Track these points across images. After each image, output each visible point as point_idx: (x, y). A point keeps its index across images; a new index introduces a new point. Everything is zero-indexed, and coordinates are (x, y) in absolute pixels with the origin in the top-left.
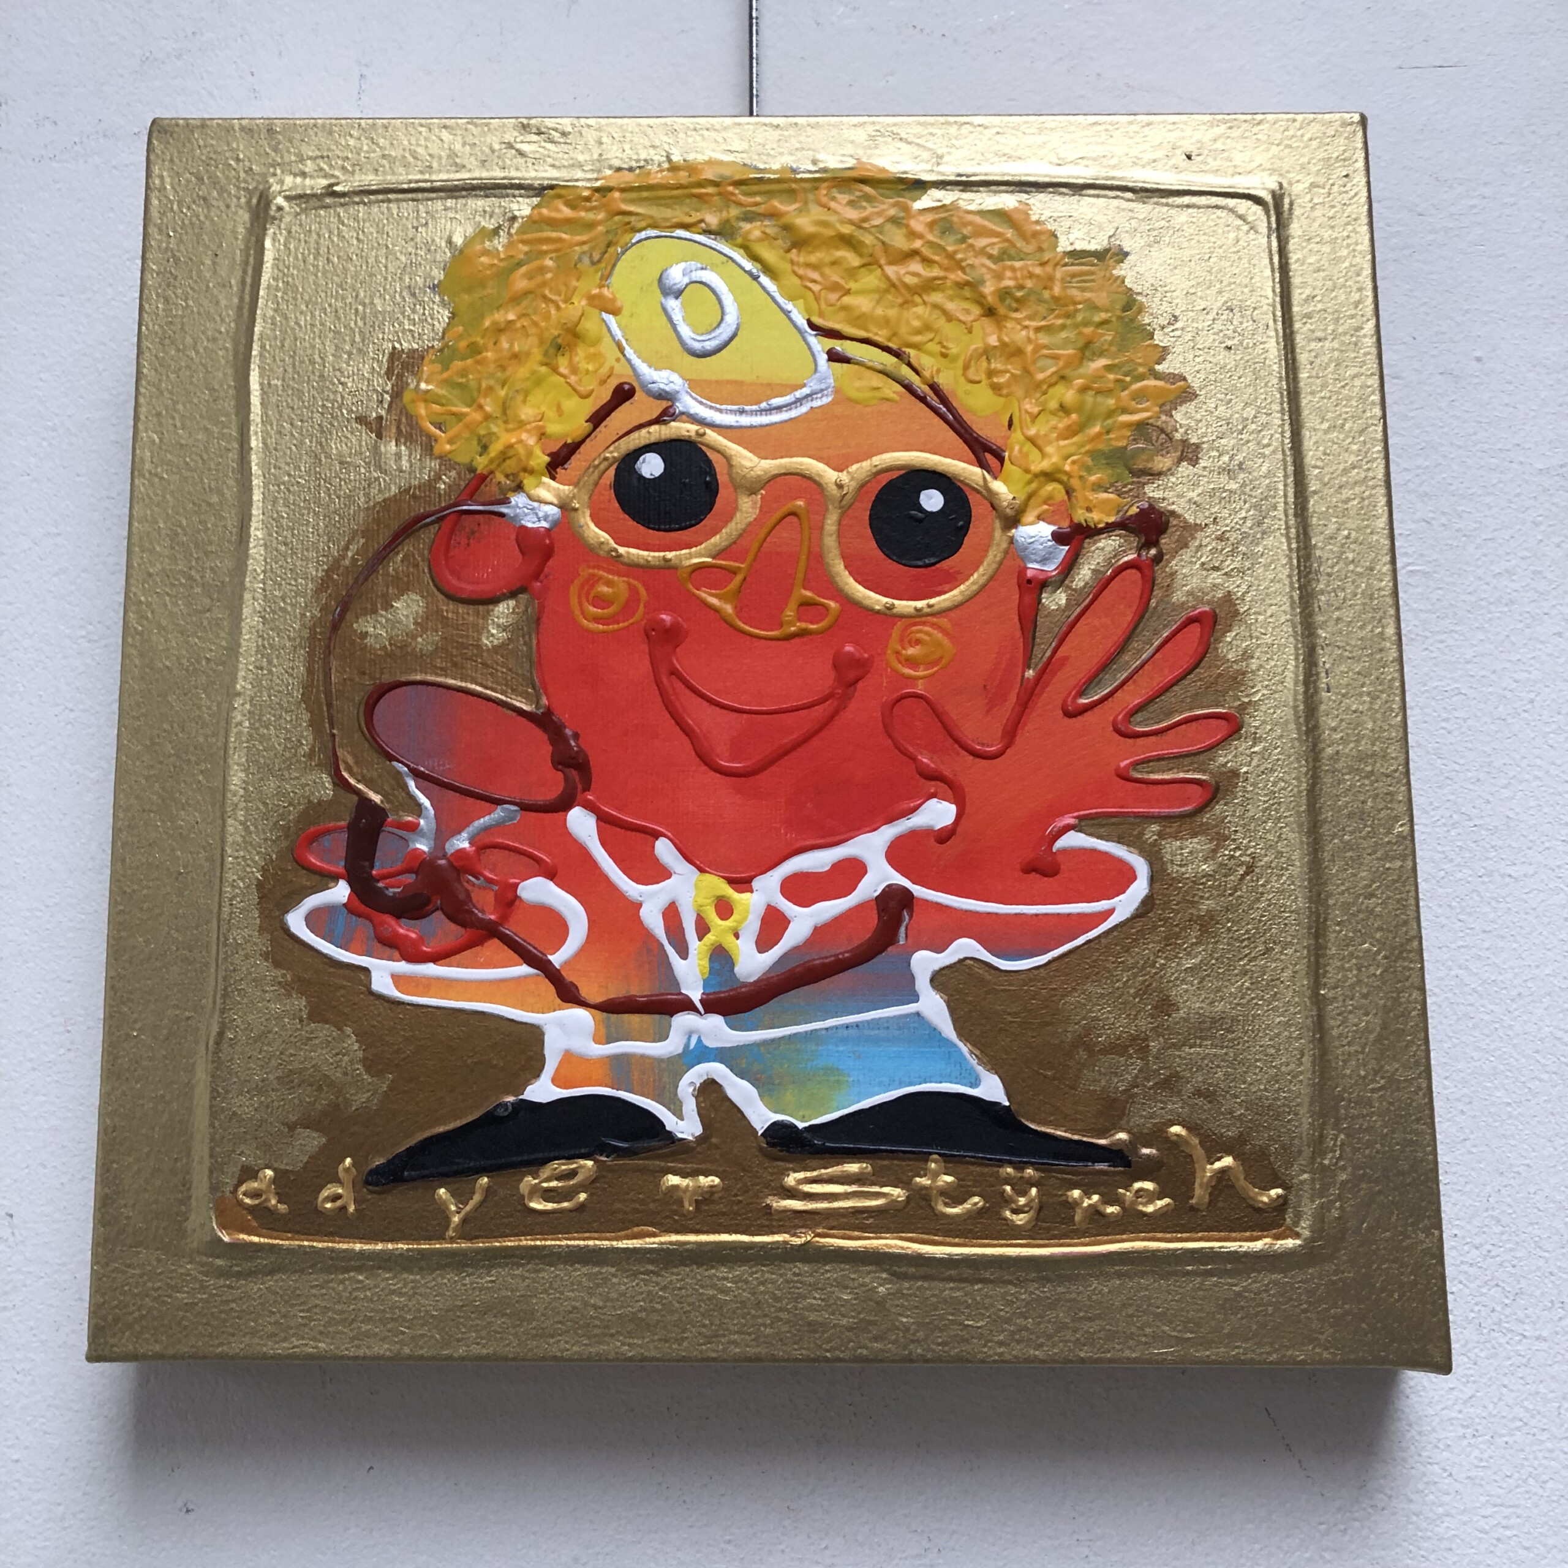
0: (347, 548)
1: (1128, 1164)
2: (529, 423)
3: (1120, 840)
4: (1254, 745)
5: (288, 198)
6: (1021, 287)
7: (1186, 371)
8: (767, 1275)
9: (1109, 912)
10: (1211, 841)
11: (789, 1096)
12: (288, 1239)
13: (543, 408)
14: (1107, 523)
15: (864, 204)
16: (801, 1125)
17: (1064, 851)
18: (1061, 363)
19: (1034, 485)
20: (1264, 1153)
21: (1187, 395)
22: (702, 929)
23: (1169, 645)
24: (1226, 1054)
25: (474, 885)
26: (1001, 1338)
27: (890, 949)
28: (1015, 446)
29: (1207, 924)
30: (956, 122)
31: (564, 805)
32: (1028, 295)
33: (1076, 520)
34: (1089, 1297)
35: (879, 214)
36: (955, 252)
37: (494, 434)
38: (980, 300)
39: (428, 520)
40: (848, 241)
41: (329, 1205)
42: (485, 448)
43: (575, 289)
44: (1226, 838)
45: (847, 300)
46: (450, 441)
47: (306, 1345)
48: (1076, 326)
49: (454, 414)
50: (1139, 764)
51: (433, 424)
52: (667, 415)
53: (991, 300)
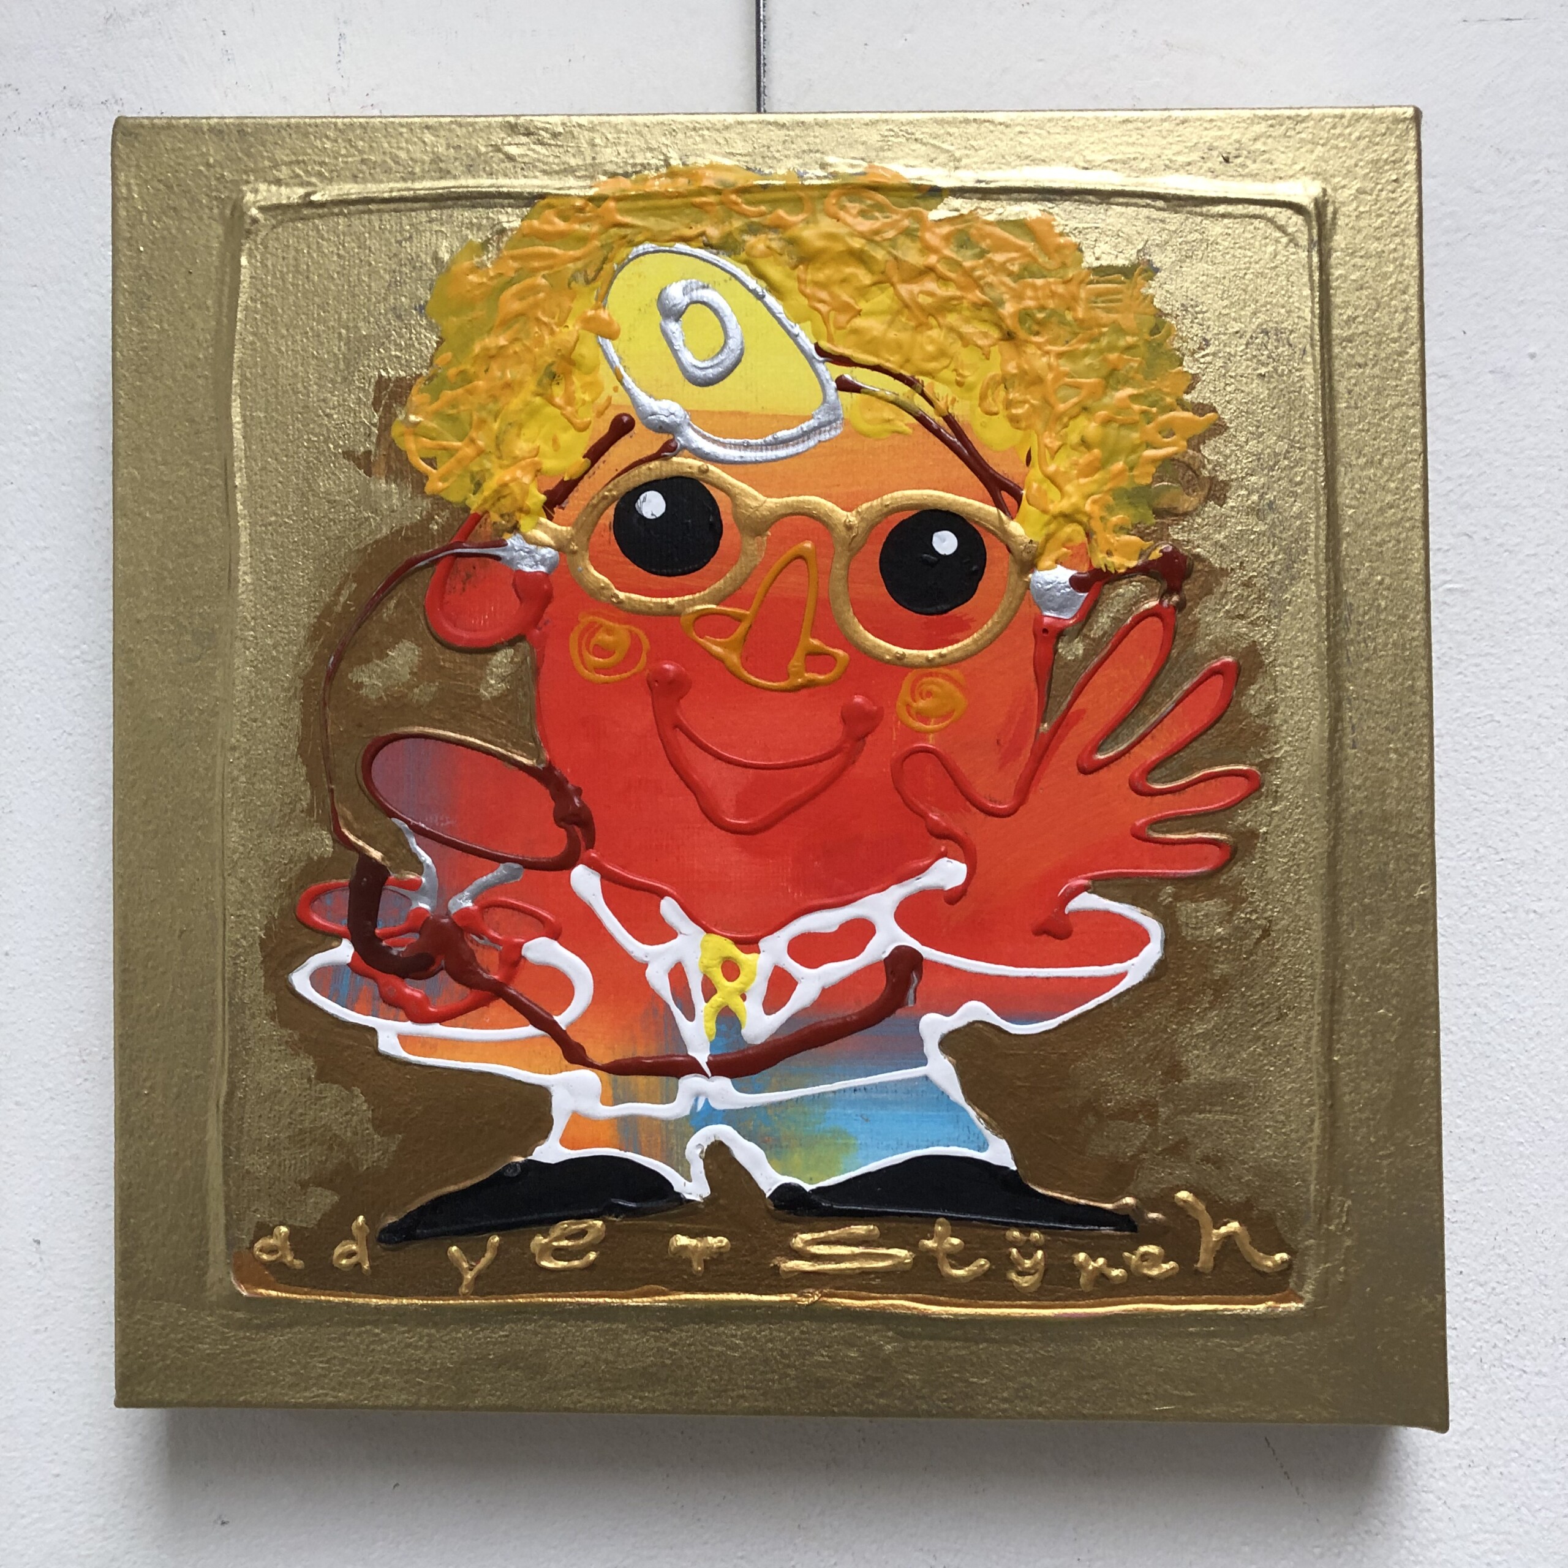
0: (338, 593)
1: (1134, 1229)
2: (524, 458)
3: (1134, 902)
4: (1275, 804)
5: (262, 209)
6: (1042, 308)
7: (1217, 401)
8: (775, 1333)
9: (1121, 976)
10: (1227, 904)
11: (797, 1158)
12: (305, 1294)
13: (538, 443)
14: (1128, 569)
15: (877, 214)
16: (808, 1187)
17: (1078, 913)
18: (1084, 393)
19: (1053, 527)
20: (1270, 1219)
21: (1218, 428)
22: (709, 990)
23: (1190, 697)
24: (1236, 1120)
25: (478, 944)
26: (1005, 1395)
27: (898, 1011)
28: (1033, 482)
29: (1221, 988)
30: (975, 120)
31: (566, 863)
32: (1049, 316)
33: (1095, 565)
34: (1093, 1358)
35: (892, 225)
36: (973, 269)
37: (488, 470)
38: (998, 323)
39: (422, 563)
40: (860, 258)
41: (344, 1262)
42: (478, 486)
43: (570, 310)
44: (1244, 900)
45: (858, 322)
46: (443, 479)
47: (326, 1395)
48: (1101, 352)
49: (445, 449)
50: (1155, 824)
51: (423, 460)
52: (669, 450)
53: (1010, 323)
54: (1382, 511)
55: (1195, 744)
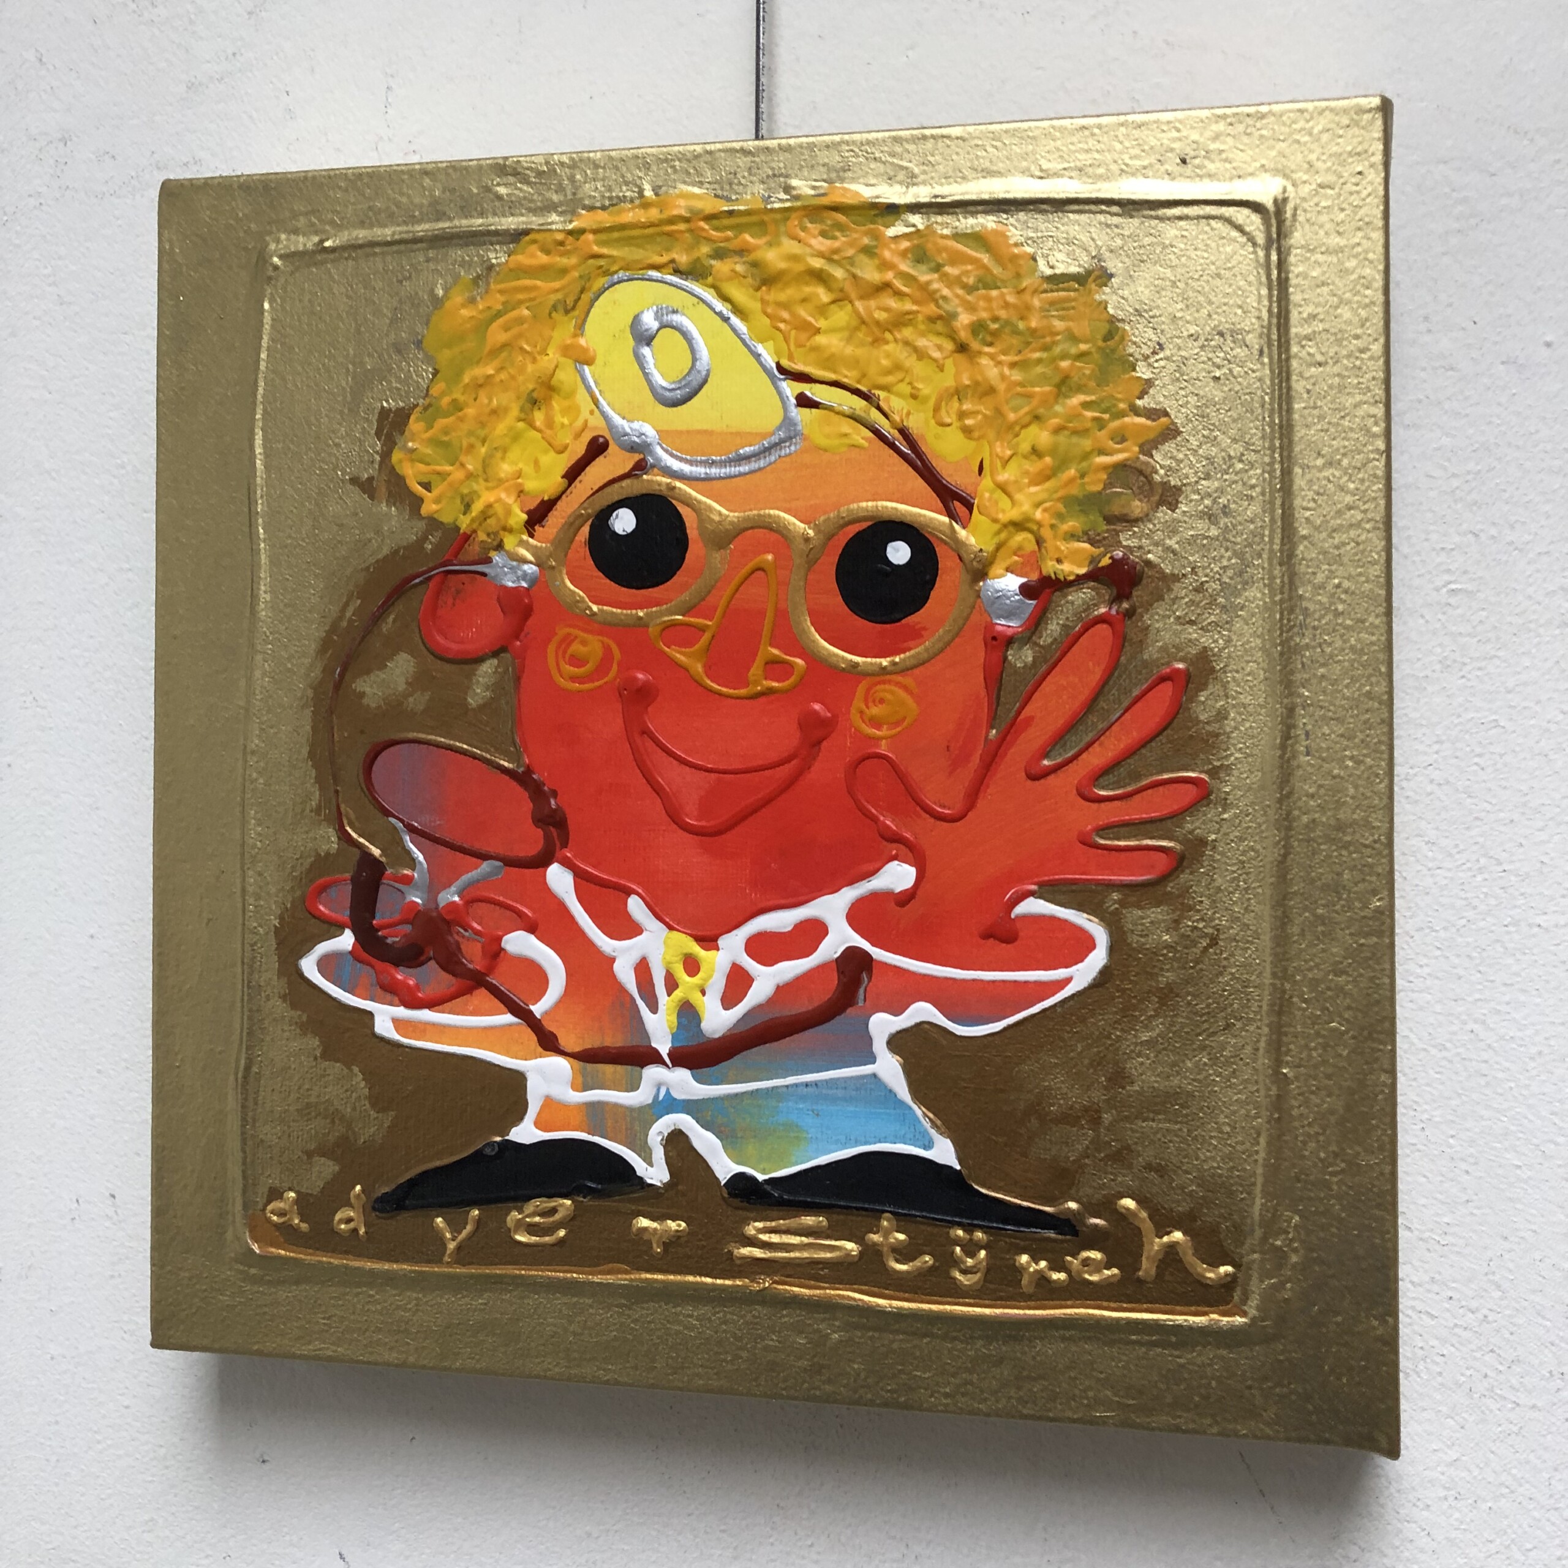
0: (344, 609)
1: (1075, 1233)
2: (507, 481)
3: (1080, 908)
4: (1224, 811)
6: (995, 319)
7: (1169, 405)
8: (729, 1316)
9: (1067, 981)
10: (1174, 911)
11: (751, 1149)
12: (310, 1254)
13: (521, 465)
14: (1078, 576)
15: (838, 234)
16: (761, 1177)
17: (1023, 918)
18: (1035, 402)
19: (1003, 535)
20: (1214, 1230)
21: (1171, 433)
22: (671, 985)
23: (1139, 704)
24: (1180, 1130)
25: (463, 937)
26: (948, 1390)
27: (849, 1011)
28: (984, 491)
29: (1167, 996)
30: (933, 137)
31: (543, 861)
32: (1002, 327)
33: (1045, 573)
34: (1034, 1358)
35: (851, 244)
36: (928, 283)
37: (475, 492)
38: (952, 336)
39: (417, 581)
40: (820, 277)
41: (343, 1226)
42: (467, 507)
43: (551, 338)
44: (1191, 908)
45: (818, 340)
46: (437, 501)
47: (328, 1348)
48: (1053, 360)
49: (438, 473)
50: (1104, 830)
51: (419, 484)
52: (641, 467)
53: (963, 335)
54: (1339, 513)
55: (1143, 751)
